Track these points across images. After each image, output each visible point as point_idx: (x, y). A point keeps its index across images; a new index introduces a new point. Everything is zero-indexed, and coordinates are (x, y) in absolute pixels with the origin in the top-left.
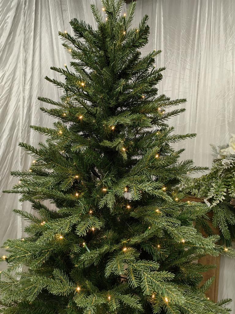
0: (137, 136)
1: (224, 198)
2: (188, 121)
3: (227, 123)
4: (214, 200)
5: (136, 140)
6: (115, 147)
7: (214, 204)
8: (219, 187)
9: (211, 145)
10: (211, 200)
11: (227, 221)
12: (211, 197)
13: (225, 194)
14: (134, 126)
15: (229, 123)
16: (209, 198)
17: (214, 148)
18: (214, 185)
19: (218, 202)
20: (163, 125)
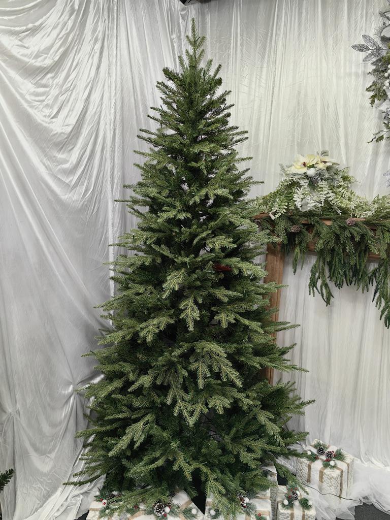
0: (213, 158)
1: (285, 211)
2: (262, 141)
3: (296, 143)
4: (277, 213)
5: (213, 161)
6: (199, 167)
7: (277, 216)
8: (282, 202)
9: (280, 165)
10: (274, 214)
11: (286, 229)
12: (275, 210)
13: (286, 207)
14: (212, 152)
15: (298, 144)
16: (273, 211)
17: (282, 168)
18: (277, 200)
19: (280, 214)
20: (232, 149)
